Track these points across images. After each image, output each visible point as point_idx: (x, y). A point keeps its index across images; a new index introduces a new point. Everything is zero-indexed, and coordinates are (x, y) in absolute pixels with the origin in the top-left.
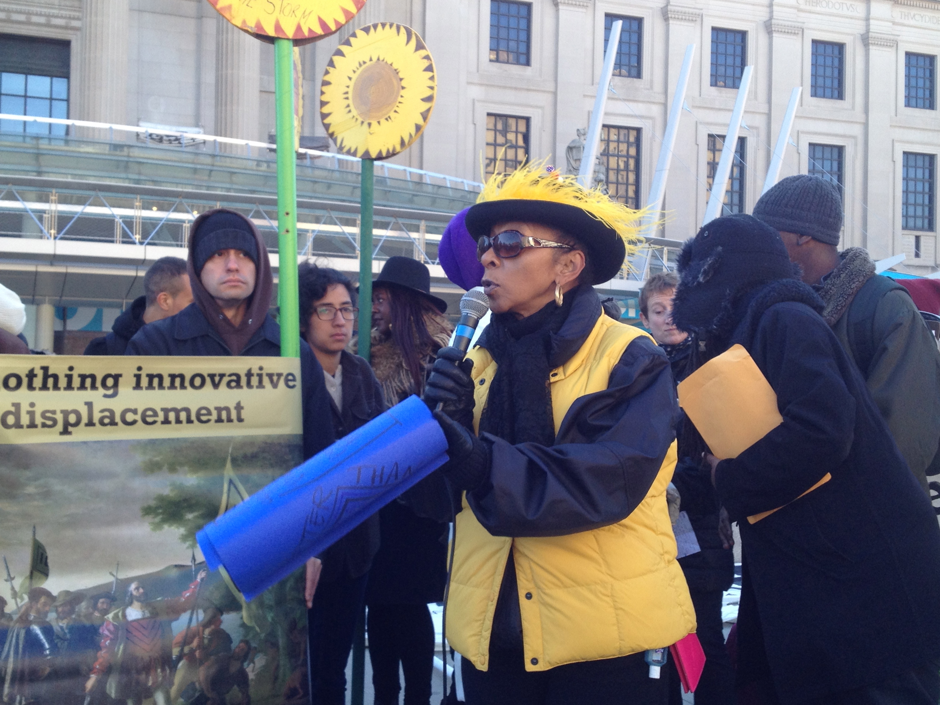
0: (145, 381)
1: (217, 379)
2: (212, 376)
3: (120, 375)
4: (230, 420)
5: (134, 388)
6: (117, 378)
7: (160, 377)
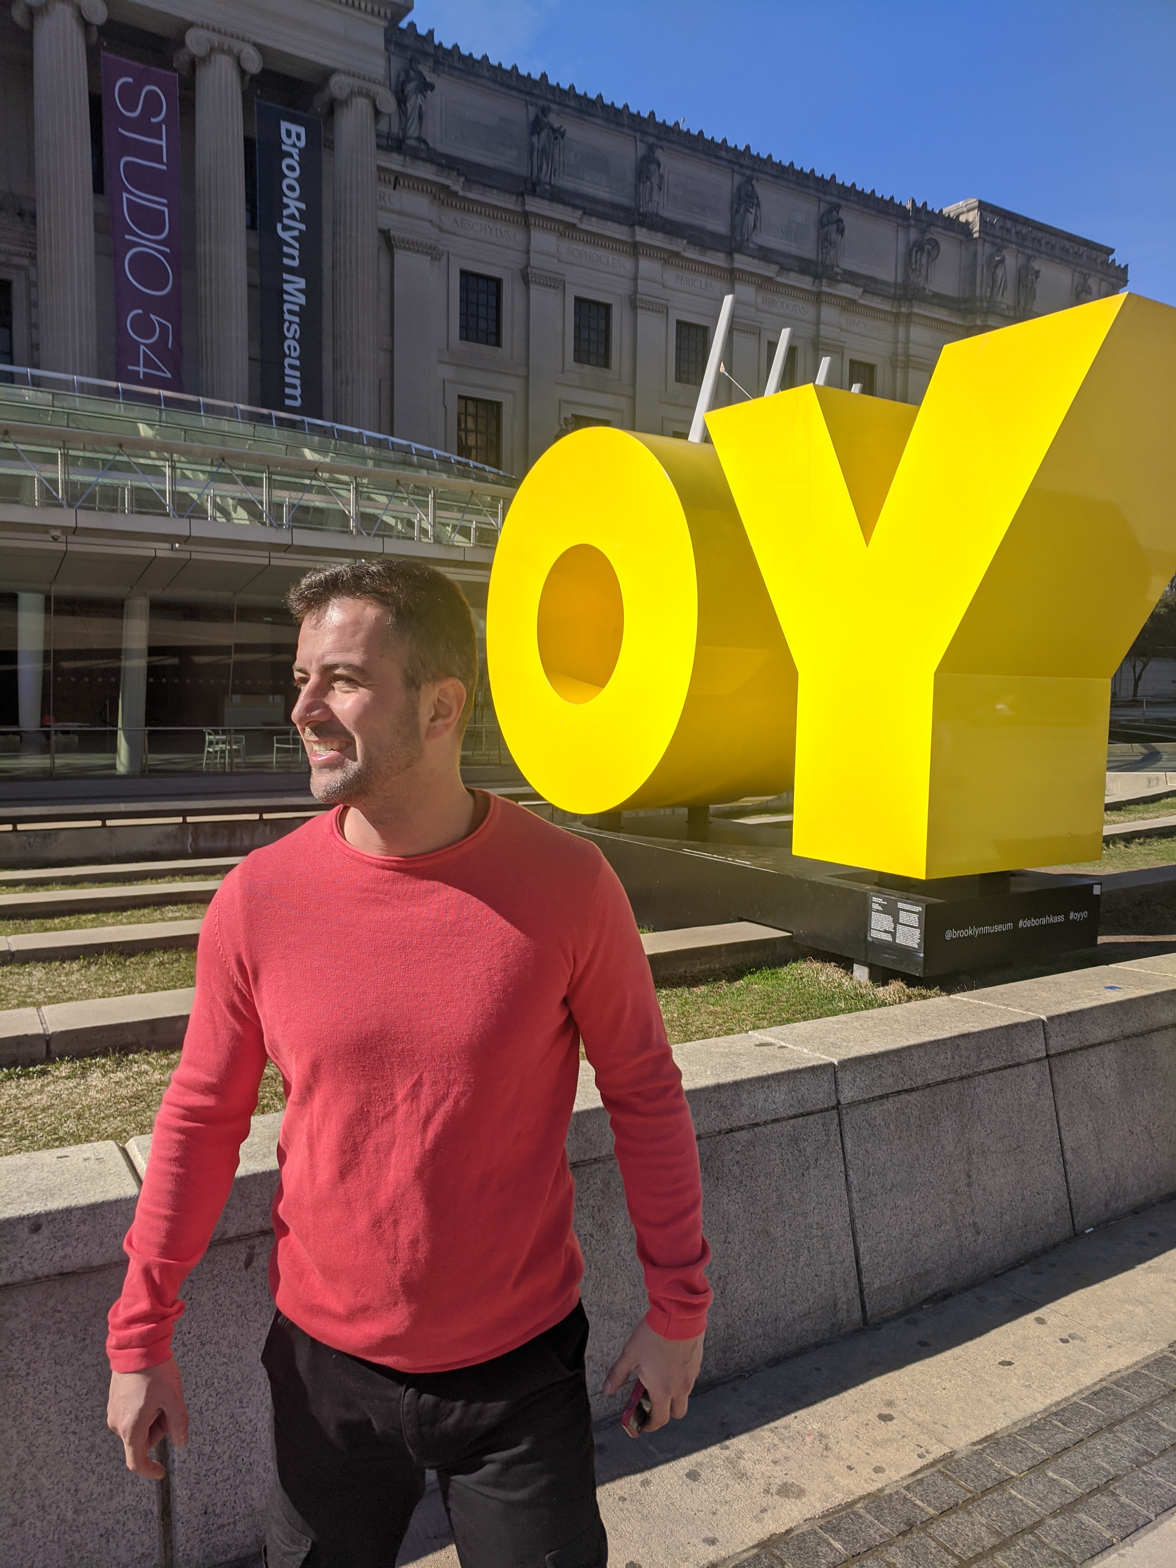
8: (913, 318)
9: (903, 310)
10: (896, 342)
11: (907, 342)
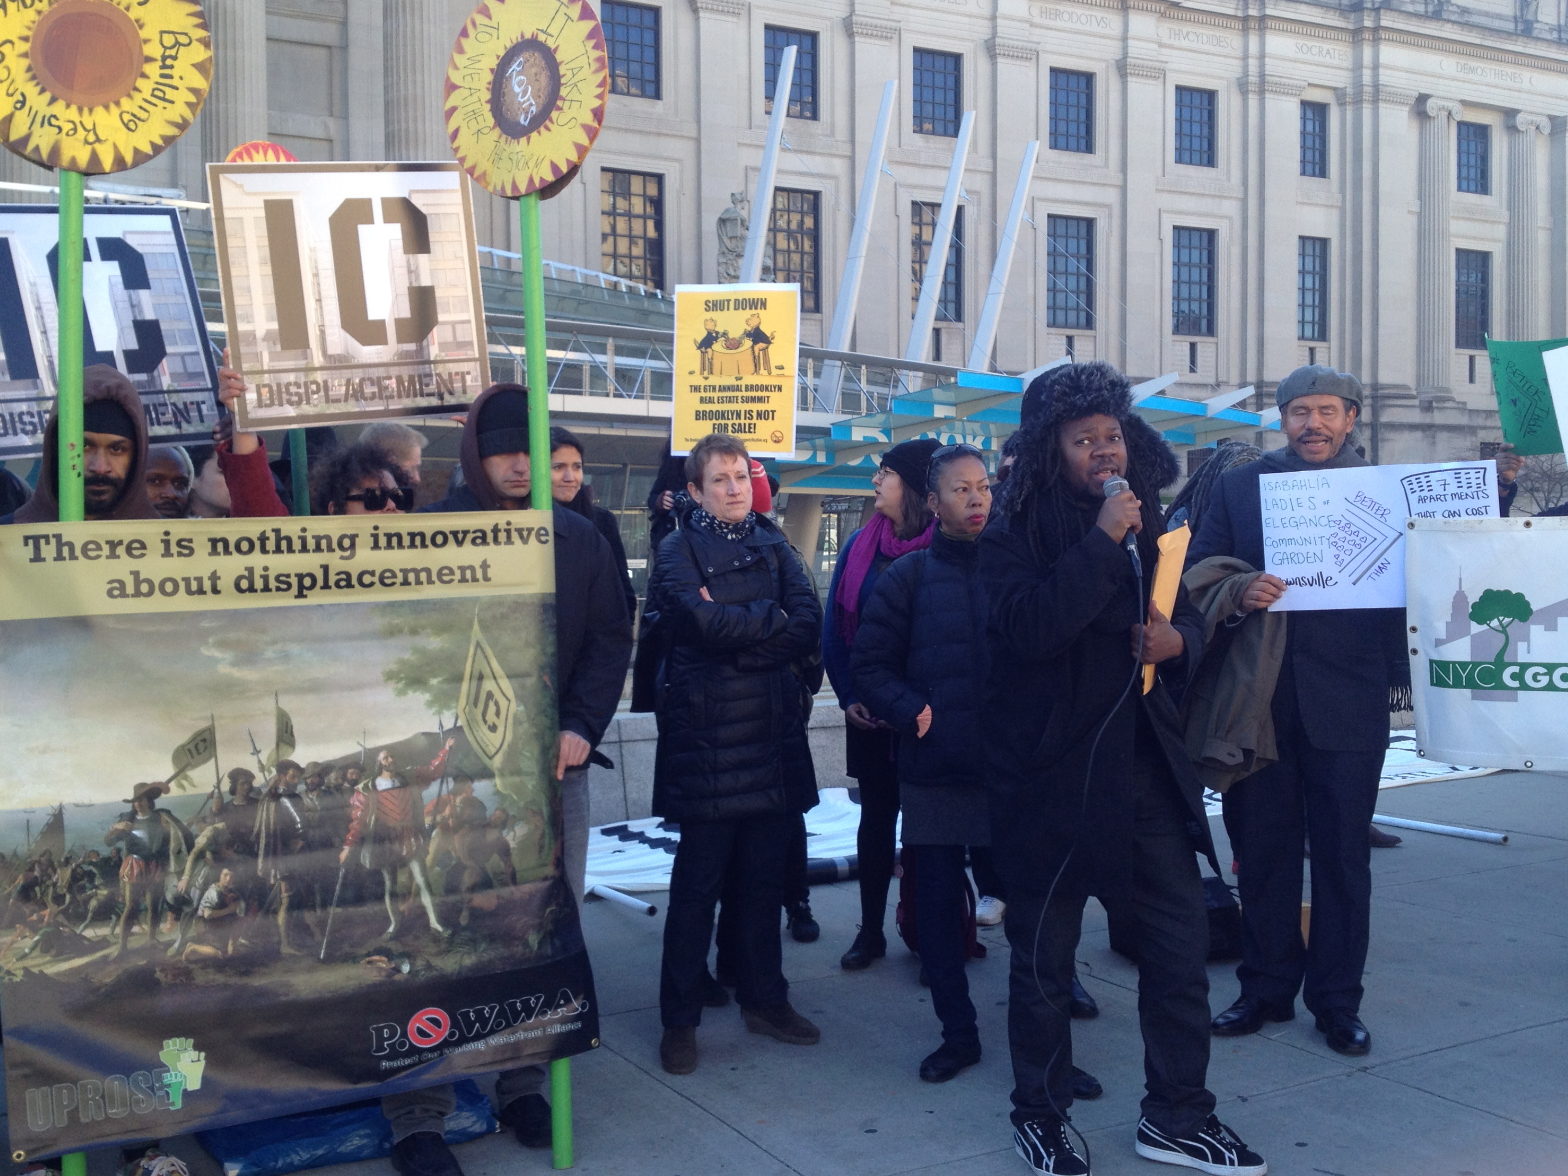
1: (460, 536)
2: (455, 533)
3: (357, 536)
4: (475, 580)
5: (372, 548)
6: (353, 538)
8: (1269, 23)
9: (1253, 12)
10: (1245, 58)
11: (1262, 56)
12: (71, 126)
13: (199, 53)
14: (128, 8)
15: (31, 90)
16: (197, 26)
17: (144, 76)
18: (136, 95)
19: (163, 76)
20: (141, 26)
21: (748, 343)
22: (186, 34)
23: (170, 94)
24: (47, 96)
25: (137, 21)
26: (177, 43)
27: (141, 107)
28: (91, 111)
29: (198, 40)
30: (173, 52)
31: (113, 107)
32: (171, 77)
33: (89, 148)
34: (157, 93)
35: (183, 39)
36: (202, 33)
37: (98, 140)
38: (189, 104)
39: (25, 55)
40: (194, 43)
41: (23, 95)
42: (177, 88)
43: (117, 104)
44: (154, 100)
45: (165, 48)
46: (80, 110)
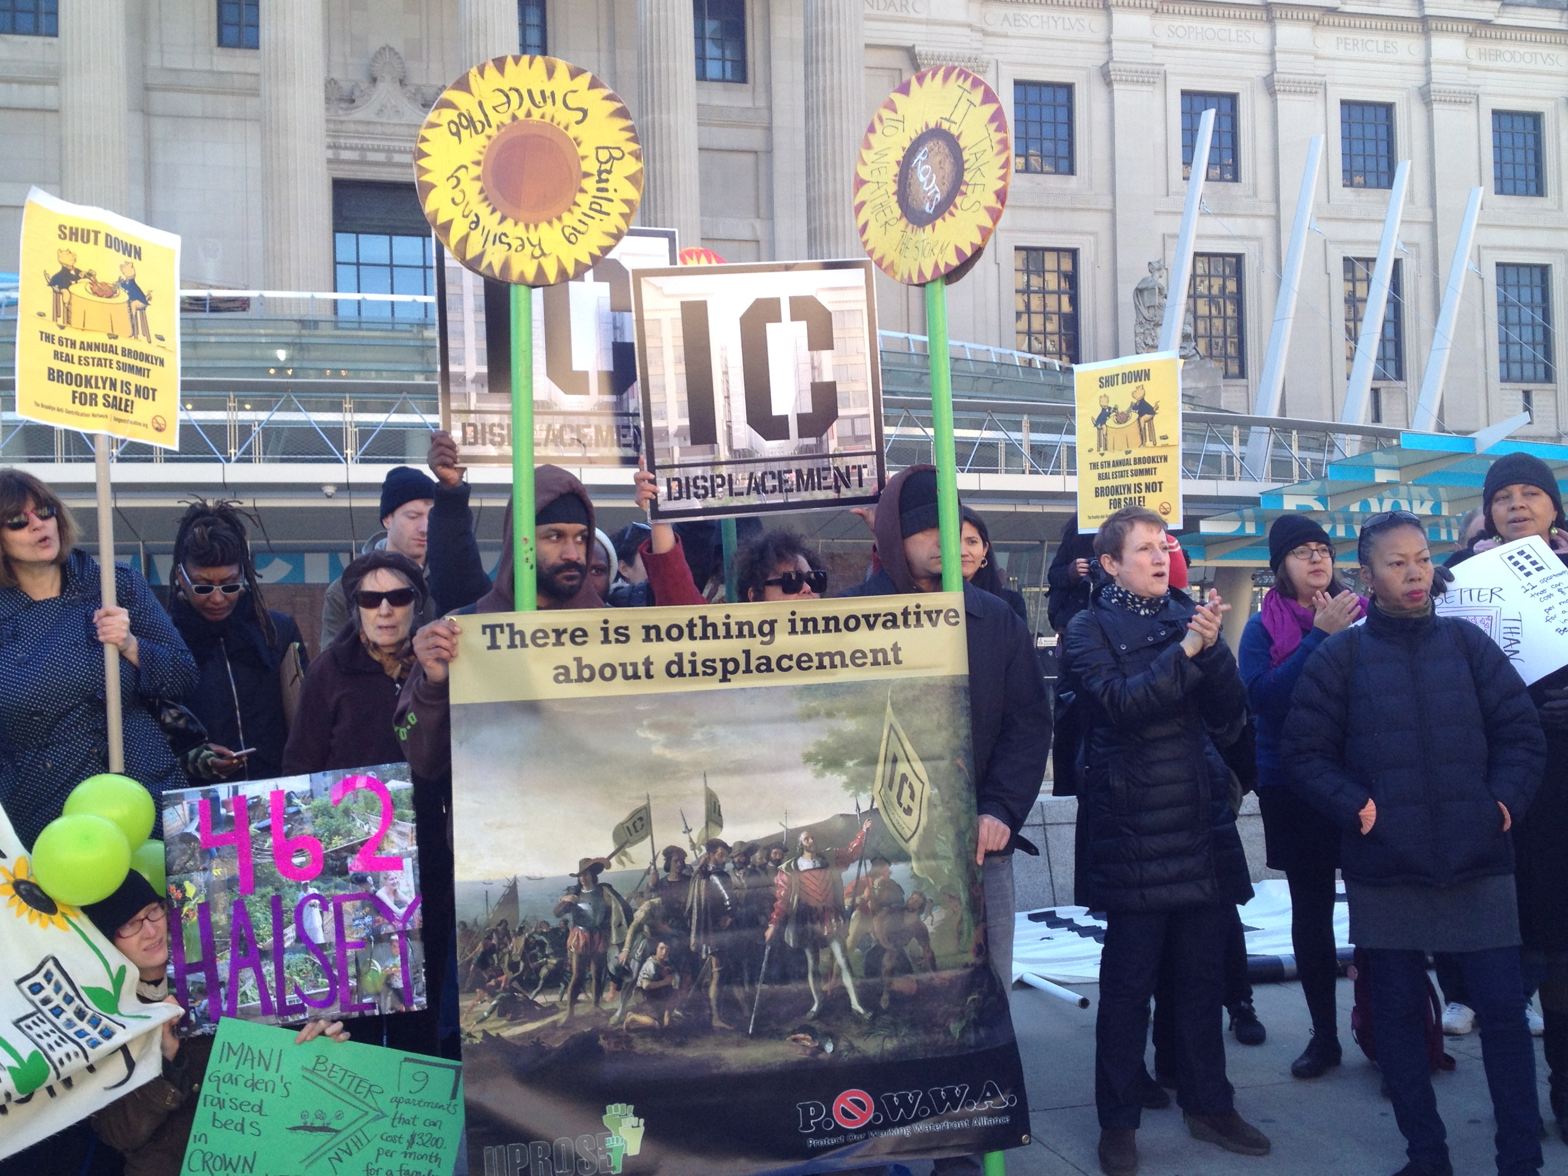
0: (799, 626)
1: (872, 619)
2: (866, 617)
3: (776, 621)
4: (887, 663)
5: (790, 633)
6: (772, 623)
7: (814, 620)
12: (520, 242)
13: (631, 166)
14: (566, 128)
15: (484, 211)
16: (628, 140)
17: (582, 191)
18: (575, 209)
19: (599, 190)
20: (579, 144)
21: (1134, 415)
22: (619, 148)
23: (606, 206)
24: (498, 215)
25: (575, 139)
26: (612, 158)
27: (580, 221)
28: (536, 227)
29: (630, 153)
30: (607, 167)
31: (555, 221)
32: (606, 190)
33: (535, 262)
34: (595, 206)
35: (617, 154)
36: (633, 146)
37: (543, 254)
38: (623, 215)
39: (478, 178)
40: (627, 156)
41: (477, 215)
42: (611, 201)
43: (559, 219)
44: (592, 213)
45: (601, 163)
46: (527, 227)
